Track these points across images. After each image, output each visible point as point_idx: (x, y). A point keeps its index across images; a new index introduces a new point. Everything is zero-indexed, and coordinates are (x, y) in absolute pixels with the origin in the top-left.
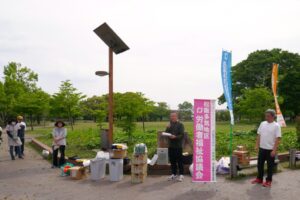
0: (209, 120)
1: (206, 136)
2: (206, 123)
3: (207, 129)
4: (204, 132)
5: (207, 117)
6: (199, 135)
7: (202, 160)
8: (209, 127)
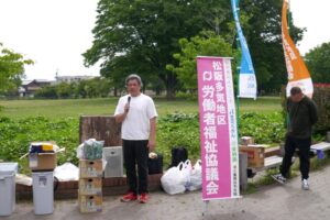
0: (224, 91)
1: (221, 121)
2: (220, 97)
3: (221, 108)
4: (217, 114)
5: (219, 86)
6: (209, 119)
7: (216, 163)
8: (225, 104)
